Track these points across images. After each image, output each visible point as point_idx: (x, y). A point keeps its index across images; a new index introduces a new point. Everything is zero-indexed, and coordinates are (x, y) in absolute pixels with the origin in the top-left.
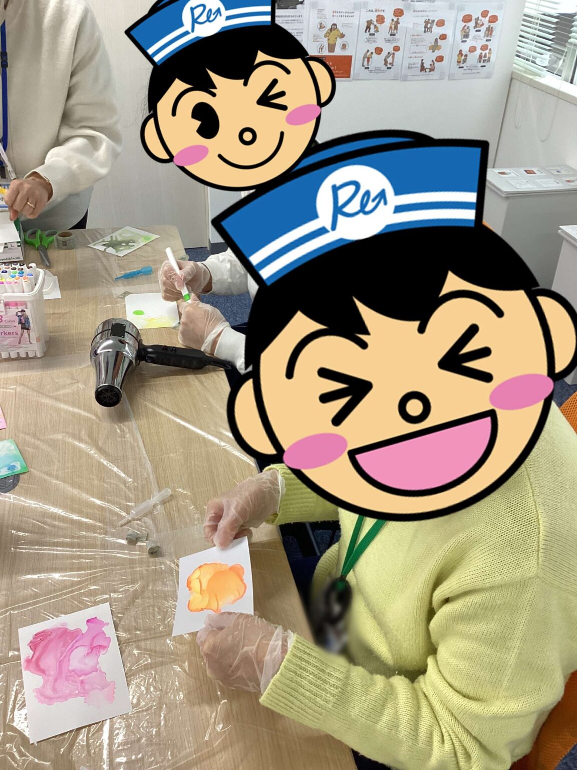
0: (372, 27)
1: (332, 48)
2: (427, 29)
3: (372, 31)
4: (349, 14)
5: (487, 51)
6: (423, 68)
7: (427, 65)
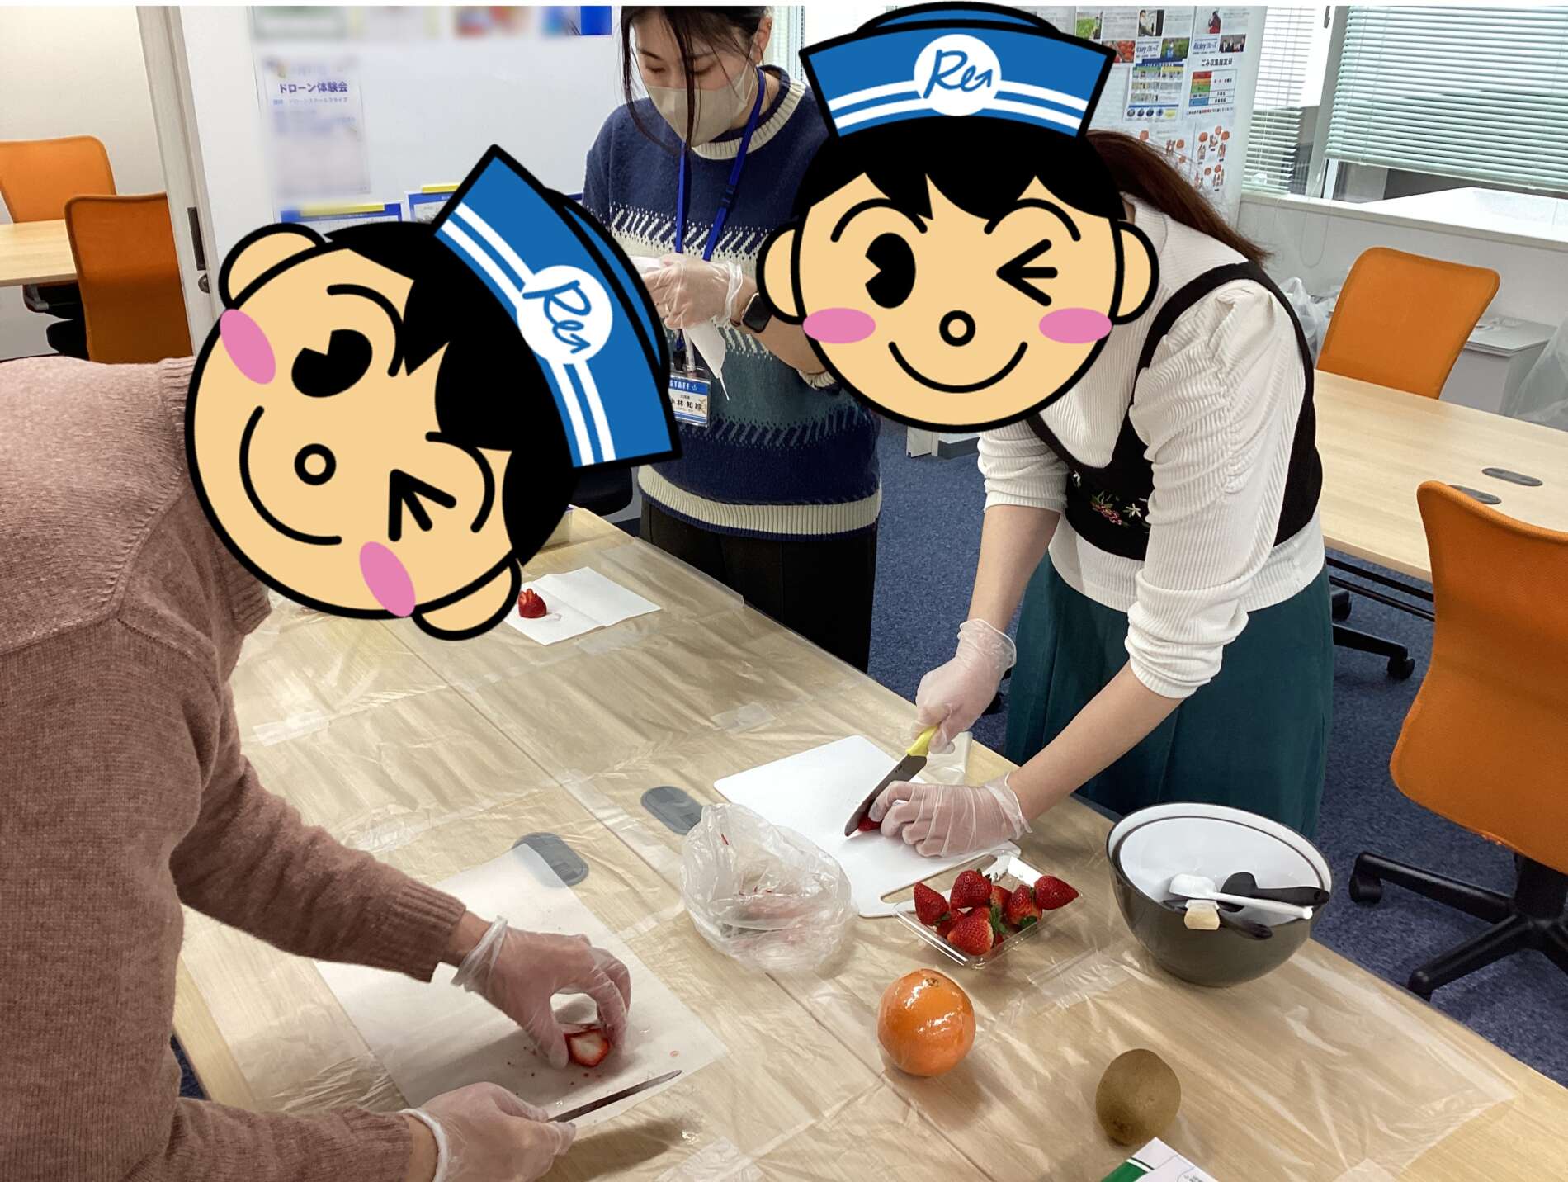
5: (1220, 172)
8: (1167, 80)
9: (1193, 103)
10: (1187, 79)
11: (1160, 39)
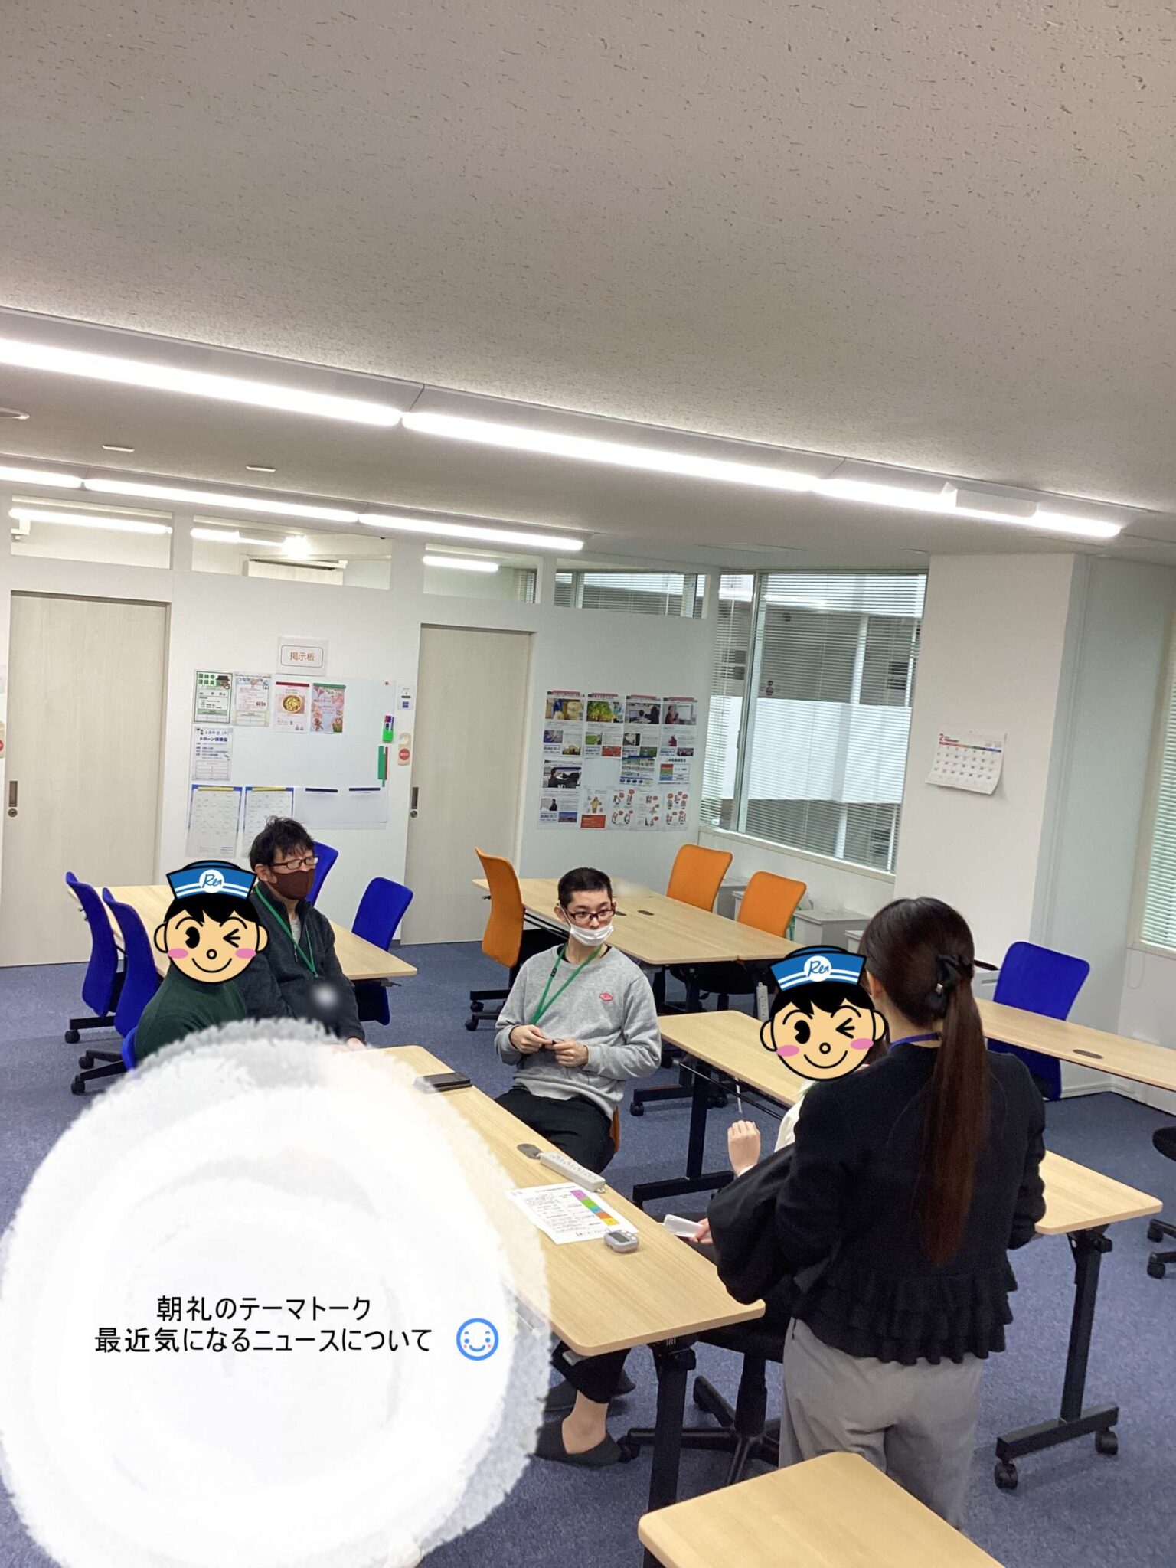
0: (617, 800)
1: (594, 811)
2: (648, 801)
3: (617, 801)
4: (605, 792)
5: (683, 815)
6: (647, 824)
7: (649, 822)
8: (644, 766)
9: (662, 779)
10: (657, 767)
11: (639, 747)
